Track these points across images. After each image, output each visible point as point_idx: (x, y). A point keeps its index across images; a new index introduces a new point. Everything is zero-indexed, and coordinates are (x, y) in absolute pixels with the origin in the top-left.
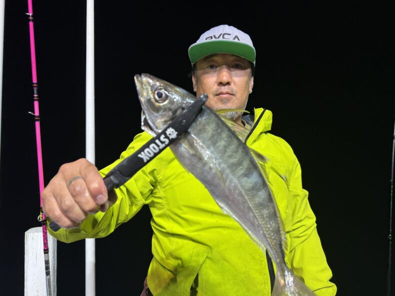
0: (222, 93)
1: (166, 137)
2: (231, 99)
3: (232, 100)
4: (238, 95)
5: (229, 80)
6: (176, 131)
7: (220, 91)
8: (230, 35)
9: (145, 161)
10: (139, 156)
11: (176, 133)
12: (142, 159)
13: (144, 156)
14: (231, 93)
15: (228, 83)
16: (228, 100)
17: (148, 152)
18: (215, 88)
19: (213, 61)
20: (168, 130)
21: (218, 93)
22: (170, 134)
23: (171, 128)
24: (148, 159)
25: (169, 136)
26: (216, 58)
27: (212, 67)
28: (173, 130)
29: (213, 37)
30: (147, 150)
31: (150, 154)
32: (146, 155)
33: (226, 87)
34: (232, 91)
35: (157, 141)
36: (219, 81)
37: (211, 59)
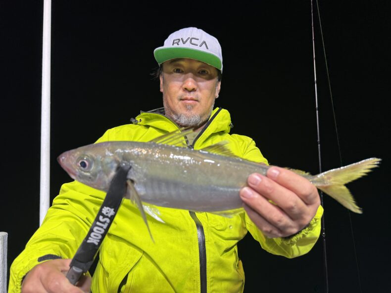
0: (186, 99)
1: (104, 216)
2: (195, 105)
3: (197, 107)
4: (203, 102)
5: (195, 87)
6: (111, 208)
7: (184, 97)
8: (198, 39)
9: (97, 244)
10: (88, 241)
11: (113, 210)
12: (93, 244)
13: (93, 240)
14: (196, 99)
15: (194, 90)
16: (193, 107)
17: (95, 236)
18: (181, 93)
19: (179, 65)
20: (103, 209)
21: (183, 98)
22: (107, 213)
23: (105, 207)
24: (99, 241)
25: (107, 215)
26: (182, 63)
27: (178, 71)
28: (108, 208)
29: (181, 40)
30: (92, 235)
31: (97, 236)
32: (95, 239)
33: (192, 93)
34: (198, 97)
35: (98, 223)
36: (184, 86)
37: (178, 62)
